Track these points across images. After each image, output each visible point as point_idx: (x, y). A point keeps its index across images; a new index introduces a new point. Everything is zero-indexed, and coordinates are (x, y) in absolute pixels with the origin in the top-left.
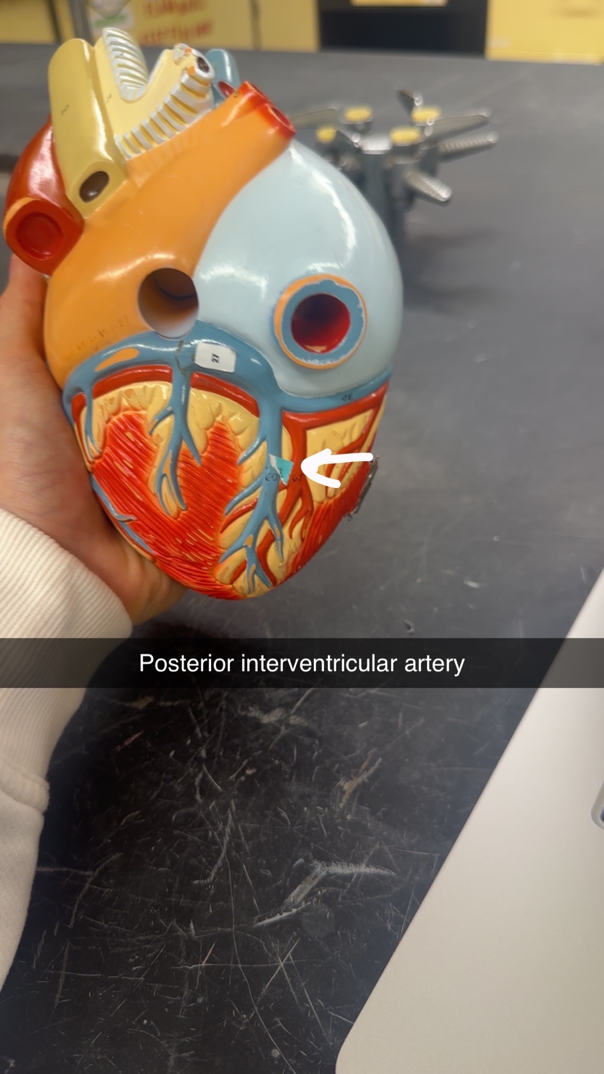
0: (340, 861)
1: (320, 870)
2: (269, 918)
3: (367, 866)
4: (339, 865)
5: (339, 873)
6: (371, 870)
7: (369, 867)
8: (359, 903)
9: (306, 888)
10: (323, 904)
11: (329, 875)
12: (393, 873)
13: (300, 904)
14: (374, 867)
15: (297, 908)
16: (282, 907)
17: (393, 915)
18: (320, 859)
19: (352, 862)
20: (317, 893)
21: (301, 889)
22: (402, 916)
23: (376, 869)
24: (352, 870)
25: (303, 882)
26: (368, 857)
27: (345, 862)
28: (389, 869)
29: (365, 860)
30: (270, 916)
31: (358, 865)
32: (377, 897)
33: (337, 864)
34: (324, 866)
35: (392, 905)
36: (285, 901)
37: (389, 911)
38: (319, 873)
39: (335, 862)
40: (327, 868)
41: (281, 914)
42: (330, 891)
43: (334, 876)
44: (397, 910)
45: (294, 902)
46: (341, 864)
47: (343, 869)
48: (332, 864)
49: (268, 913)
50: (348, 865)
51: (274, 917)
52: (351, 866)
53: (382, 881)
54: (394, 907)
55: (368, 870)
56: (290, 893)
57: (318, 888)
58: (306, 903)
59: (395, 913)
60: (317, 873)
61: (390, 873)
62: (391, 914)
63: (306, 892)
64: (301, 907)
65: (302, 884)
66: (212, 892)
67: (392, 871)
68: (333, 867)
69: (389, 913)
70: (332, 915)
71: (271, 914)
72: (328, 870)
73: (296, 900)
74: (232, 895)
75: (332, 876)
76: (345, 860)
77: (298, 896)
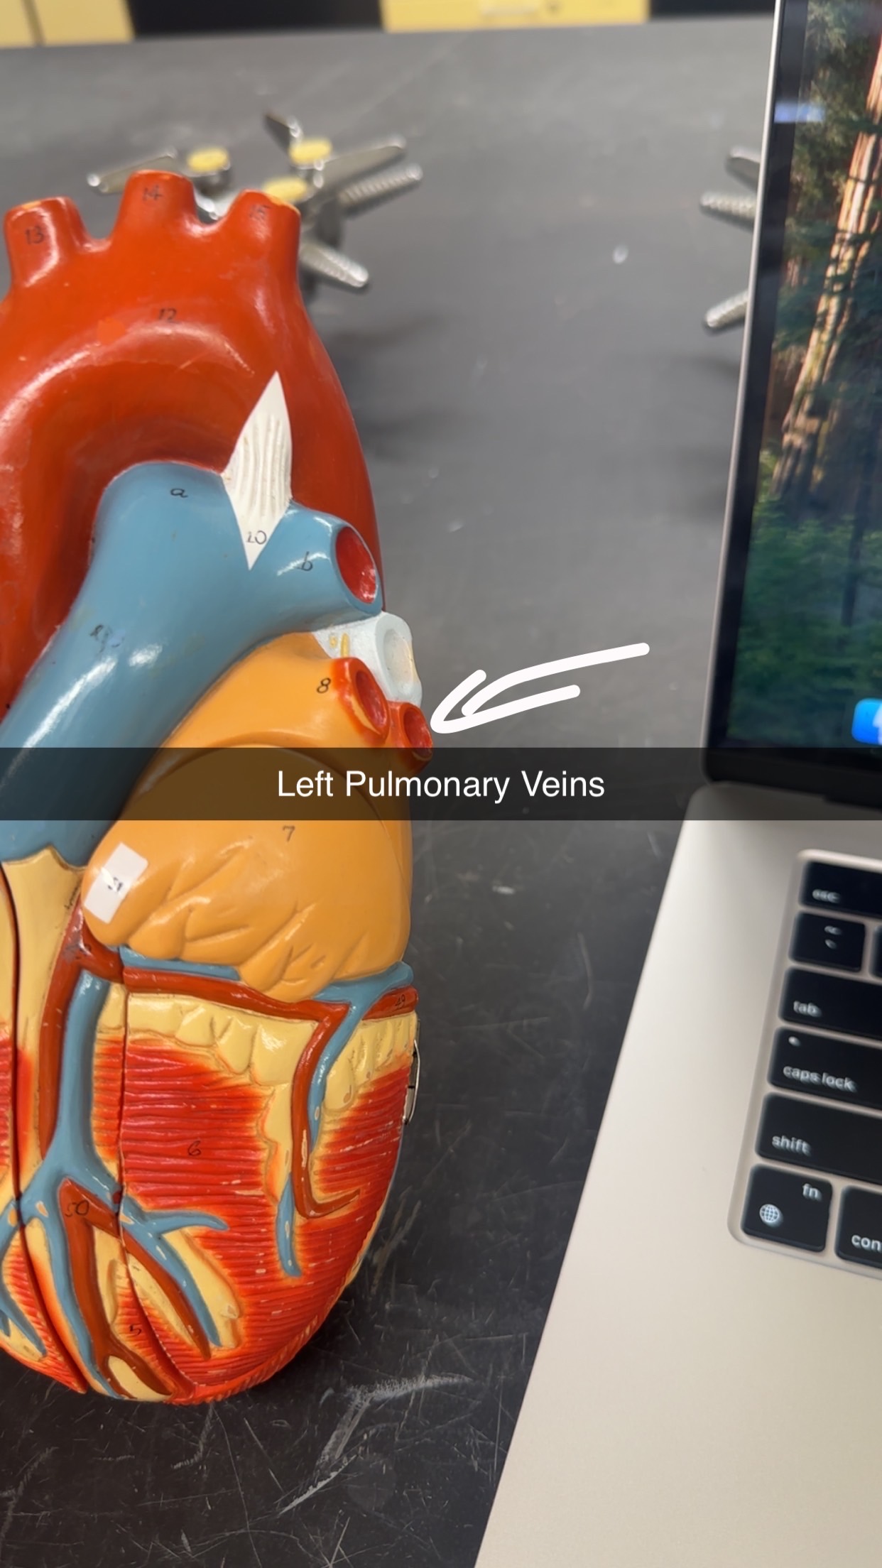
0: (386, 1379)
1: (360, 1400)
2: (299, 1497)
3: (428, 1377)
4: (387, 1387)
5: (388, 1398)
6: (434, 1382)
7: (431, 1378)
8: (426, 1439)
9: (344, 1434)
10: (375, 1454)
11: (374, 1405)
12: (467, 1379)
13: (340, 1461)
14: (438, 1376)
15: (337, 1471)
16: (314, 1474)
17: (477, 1444)
18: (357, 1383)
19: (405, 1377)
20: (362, 1437)
21: (337, 1437)
22: (492, 1443)
23: (442, 1379)
24: (407, 1388)
25: (338, 1426)
26: (427, 1363)
27: (394, 1379)
28: (461, 1373)
29: (424, 1368)
30: (299, 1493)
31: (414, 1378)
32: (450, 1422)
33: (384, 1385)
34: (365, 1393)
35: (474, 1431)
36: (317, 1463)
37: (472, 1440)
38: (360, 1406)
39: (380, 1383)
40: (370, 1394)
41: (315, 1486)
42: (380, 1430)
43: (383, 1405)
44: (483, 1435)
45: (330, 1460)
46: (389, 1384)
47: (393, 1390)
48: (376, 1388)
49: (296, 1488)
50: (400, 1383)
51: (305, 1493)
52: (405, 1384)
53: (452, 1395)
54: (478, 1432)
55: (429, 1384)
56: (323, 1449)
57: (363, 1431)
58: (348, 1460)
59: (481, 1441)
60: (357, 1406)
61: (463, 1379)
62: (474, 1444)
63: (345, 1440)
64: (343, 1467)
65: (339, 1429)
66: (205, 1476)
67: (466, 1375)
68: (378, 1392)
69: (471, 1443)
70: (391, 1468)
71: (300, 1490)
72: (372, 1398)
73: (334, 1457)
74: (236, 1474)
75: (379, 1406)
76: (394, 1375)
77: (334, 1449)
